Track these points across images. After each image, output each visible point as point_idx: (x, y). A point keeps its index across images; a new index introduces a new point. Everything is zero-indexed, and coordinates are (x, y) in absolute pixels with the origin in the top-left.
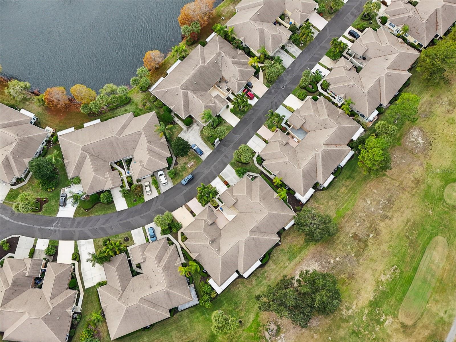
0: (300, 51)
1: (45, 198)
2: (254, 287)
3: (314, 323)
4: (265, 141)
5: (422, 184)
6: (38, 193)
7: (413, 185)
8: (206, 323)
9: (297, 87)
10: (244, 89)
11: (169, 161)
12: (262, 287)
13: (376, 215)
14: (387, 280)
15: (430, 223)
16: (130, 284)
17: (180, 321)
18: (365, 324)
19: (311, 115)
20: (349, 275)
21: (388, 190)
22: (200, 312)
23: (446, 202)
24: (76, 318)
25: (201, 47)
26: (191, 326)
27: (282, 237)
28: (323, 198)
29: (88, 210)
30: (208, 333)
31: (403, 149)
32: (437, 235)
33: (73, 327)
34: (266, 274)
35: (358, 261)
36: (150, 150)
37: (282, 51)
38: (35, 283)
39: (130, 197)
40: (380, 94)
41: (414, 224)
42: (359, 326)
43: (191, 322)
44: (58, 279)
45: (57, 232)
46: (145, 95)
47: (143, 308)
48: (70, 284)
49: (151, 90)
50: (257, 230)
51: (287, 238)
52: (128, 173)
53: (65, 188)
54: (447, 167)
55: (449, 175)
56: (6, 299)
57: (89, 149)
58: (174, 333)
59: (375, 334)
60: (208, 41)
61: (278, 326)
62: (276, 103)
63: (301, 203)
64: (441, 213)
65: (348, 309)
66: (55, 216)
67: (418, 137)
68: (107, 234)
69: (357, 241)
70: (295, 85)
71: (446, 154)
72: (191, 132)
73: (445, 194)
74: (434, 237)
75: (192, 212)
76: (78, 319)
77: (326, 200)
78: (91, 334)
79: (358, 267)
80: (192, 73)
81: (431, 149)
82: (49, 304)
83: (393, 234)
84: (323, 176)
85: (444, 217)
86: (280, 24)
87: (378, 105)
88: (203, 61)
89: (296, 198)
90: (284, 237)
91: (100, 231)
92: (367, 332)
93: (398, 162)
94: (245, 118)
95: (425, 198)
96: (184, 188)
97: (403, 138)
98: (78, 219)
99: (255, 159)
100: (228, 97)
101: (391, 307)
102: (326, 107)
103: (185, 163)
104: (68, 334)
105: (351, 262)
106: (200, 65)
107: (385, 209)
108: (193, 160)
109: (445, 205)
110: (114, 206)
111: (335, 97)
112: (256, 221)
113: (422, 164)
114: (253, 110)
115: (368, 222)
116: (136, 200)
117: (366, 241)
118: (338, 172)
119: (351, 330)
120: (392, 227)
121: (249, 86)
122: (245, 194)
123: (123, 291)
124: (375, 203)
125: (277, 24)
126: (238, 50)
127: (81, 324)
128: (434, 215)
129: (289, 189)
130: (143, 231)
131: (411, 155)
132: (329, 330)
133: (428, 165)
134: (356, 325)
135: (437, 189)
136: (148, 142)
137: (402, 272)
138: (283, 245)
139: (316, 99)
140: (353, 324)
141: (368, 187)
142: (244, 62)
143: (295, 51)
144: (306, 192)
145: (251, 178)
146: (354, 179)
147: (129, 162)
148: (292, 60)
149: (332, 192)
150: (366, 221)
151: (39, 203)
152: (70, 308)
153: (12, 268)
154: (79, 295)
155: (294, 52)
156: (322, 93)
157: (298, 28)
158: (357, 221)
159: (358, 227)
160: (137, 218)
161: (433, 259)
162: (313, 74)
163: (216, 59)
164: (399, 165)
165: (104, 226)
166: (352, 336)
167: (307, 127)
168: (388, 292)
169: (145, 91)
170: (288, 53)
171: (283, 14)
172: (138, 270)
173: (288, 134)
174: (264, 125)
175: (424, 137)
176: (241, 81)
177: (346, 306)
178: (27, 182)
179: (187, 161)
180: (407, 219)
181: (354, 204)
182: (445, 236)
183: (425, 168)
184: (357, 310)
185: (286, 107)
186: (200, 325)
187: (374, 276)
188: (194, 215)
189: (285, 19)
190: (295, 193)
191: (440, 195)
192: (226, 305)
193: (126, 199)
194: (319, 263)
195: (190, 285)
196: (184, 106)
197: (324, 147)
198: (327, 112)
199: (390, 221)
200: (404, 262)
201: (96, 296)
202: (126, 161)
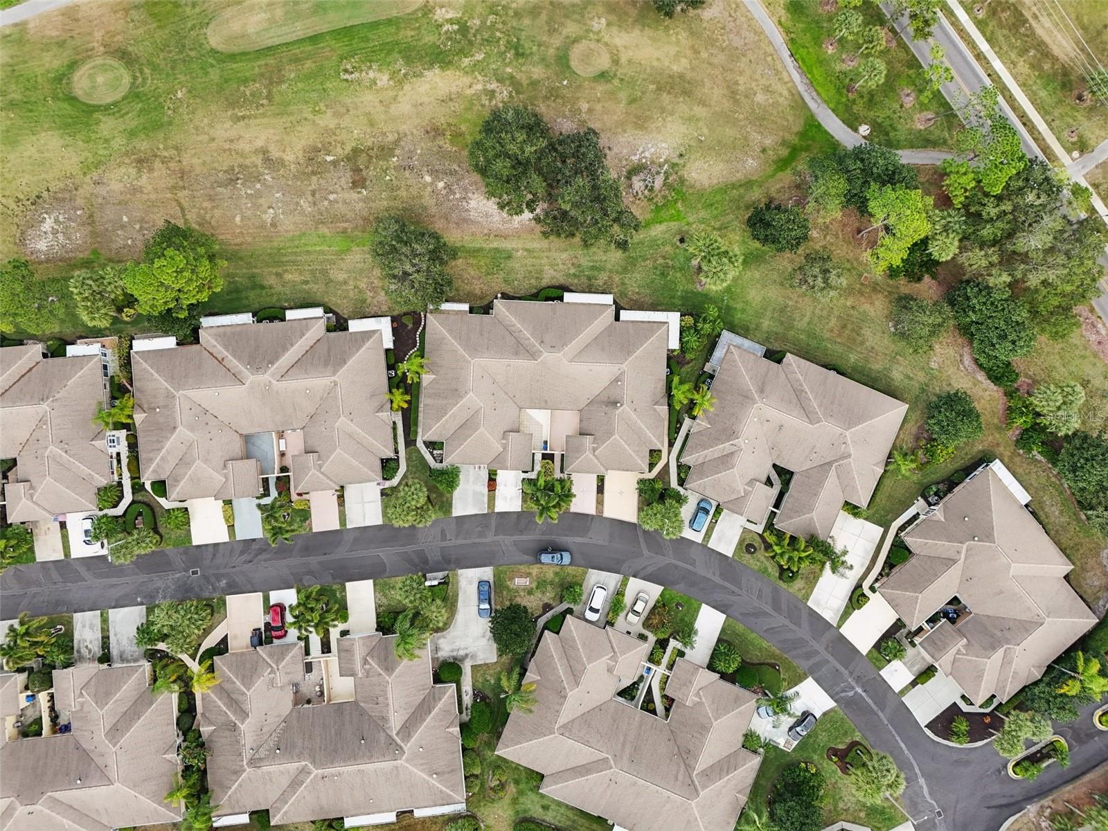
0: (78, 617)
1: (831, 759)
2: (611, 271)
3: (567, 126)
4: (341, 498)
5: (140, 151)
6: (836, 783)
7: (157, 164)
8: (738, 291)
9: (168, 548)
10: (275, 640)
11: (556, 625)
12: (596, 258)
13: (283, 181)
14: (380, 70)
15: (203, 80)
16: (808, 465)
17: (776, 333)
18: (488, 48)
19: (206, 461)
20: (435, 137)
21: (211, 198)
22: (733, 316)
23: (133, 84)
24: (936, 494)
25: (274, 816)
26: (765, 310)
27: (486, 302)
28: (345, 297)
29: (773, 666)
30: (749, 273)
31: (99, 239)
32: (214, 52)
33: (951, 483)
34: (572, 271)
35: (397, 143)
36: (576, 677)
37: (114, 651)
38: (958, 616)
39: (682, 620)
40: (23, 376)
41: (232, 104)
42: (502, 55)
43: (759, 315)
44: (919, 584)
45: (855, 675)
46: (482, 809)
47: (820, 406)
48: (905, 559)
49: (461, 807)
50: (521, 349)
51: (478, 292)
52: (649, 669)
53: (781, 746)
54: (57, 133)
55: (72, 118)
56: (1027, 630)
57: (683, 783)
58: (801, 324)
59: (487, 19)
60: (247, 816)
61: (629, 178)
62: (242, 553)
63: (395, 325)
64: (164, 76)
65: (492, 94)
66: (838, 709)
67: (45, 233)
68: (776, 590)
69: (364, 173)
70: (167, 555)
71: (30, 157)
72: (463, 645)
73: (118, 96)
74: (222, 53)
75: (600, 489)
76: (934, 489)
77: (344, 287)
78: (932, 446)
79: (406, 135)
80: (348, 770)
81: (48, 190)
82: (963, 556)
83: (288, 125)
84: (307, 330)
85: (166, 65)
86: (54, 717)
87: (50, 360)
88: (301, 777)
89: (394, 342)
90: (481, 298)
91: (784, 606)
92: (498, 34)
93: (137, 227)
94: (334, 577)
95: (162, 125)
96: (573, 548)
97: (75, 258)
98: (803, 665)
99: (395, 482)
100: (323, 653)
101: (419, 28)
102: (159, 450)
103: (530, 592)
104: (967, 480)
105: (411, 151)
106: (316, 772)
107: (255, 174)
108: (511, 586)
109: (140, 80)
110: (723, 630)
111: (114, 455)
112: (509, 365)
113: (97, 183)
114: (301, 580)
115: (310, 185)
116: (677, 605)
117: (349, 159)
118: (270, 314)
119: (520, 61)
120: (278, 138)
121: (262, 638)
122: (482, 429)
123: (830, 464)
124: (261, 201)
125: (62, 723)
126: (205, 737)
127: (934, 477)
128: (180, 83)
129: (390, 367)
130: (710, 537)
131: (97, 216)
132: (554, 94)
133: (89, 168)
134: (504, 60)
135: (122, 116)
136: (565, 697)
137: (342, 58)
138: (497, 289)
139: (161, 487)
140: (506, 65)
141: (242, 240)
142: (220, 699)
143: (87, 629)
144: (367, 332)
145: (439, 452)
146: (253, 276)
147: (628, 693)
148: (116, 615)
149: (317, 289)
150: (310, 188)
151: (847, 760)
152: (935, 518)
153: (980, 677)
154: (902, 528)
155: (92, 627)
156: (133, 487)
157: (25, 675)
158: (326, 203)
159: (337, 193)
160: (701, 571)
161: (266, 25)
162: (105, 541)
163: (271, 757)
164: (142, 221)
165: (768, 609)
166: (528, 52)
167: (237, 446)
168: (400, 52)
169: (474, 817)
170: (108, 638)
171: (25, 734)
172: (775, 477)
173: (284, 469)
174: (311, 529)
175: (35, 223)
176: (269, 661)
177: (490, 100)
178: (840, 823)
179: (522, 594)
180: (235, 123)
181: (300, 237)
182: (202, 37)
183: (100, 171)
184: (480, 78)
185: (231, 528)
186: (749, 297)
187: (395, 98)
188: (601, 480)
189: (31, 720)
190: (387, 351)
191: (129, 103)
192: (681, 288)
193: (692, 624)
194: (464, 204)
195: (711, 372)
196: (430, 713)
197: (251, 378)
198: (168, 439)
199: (270, 149)
200: (321, 68)
201: (877, 499)
202: (633, 698)
